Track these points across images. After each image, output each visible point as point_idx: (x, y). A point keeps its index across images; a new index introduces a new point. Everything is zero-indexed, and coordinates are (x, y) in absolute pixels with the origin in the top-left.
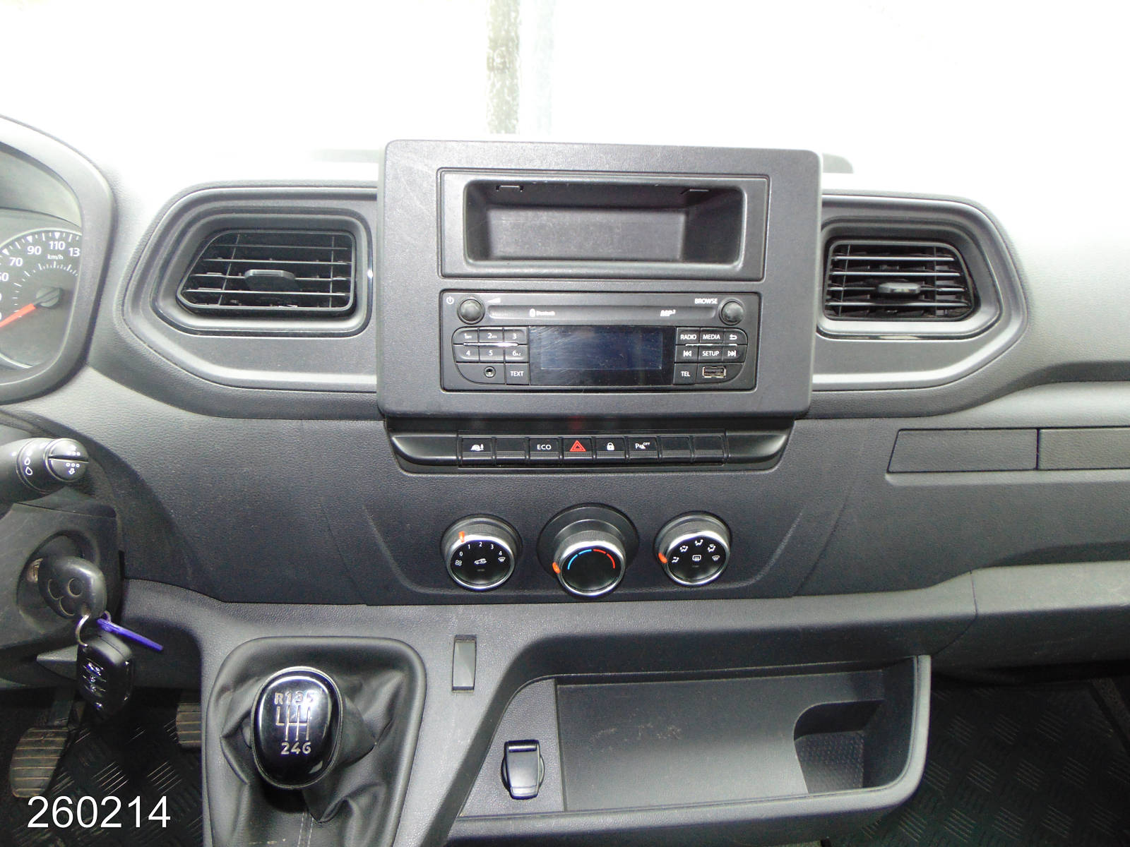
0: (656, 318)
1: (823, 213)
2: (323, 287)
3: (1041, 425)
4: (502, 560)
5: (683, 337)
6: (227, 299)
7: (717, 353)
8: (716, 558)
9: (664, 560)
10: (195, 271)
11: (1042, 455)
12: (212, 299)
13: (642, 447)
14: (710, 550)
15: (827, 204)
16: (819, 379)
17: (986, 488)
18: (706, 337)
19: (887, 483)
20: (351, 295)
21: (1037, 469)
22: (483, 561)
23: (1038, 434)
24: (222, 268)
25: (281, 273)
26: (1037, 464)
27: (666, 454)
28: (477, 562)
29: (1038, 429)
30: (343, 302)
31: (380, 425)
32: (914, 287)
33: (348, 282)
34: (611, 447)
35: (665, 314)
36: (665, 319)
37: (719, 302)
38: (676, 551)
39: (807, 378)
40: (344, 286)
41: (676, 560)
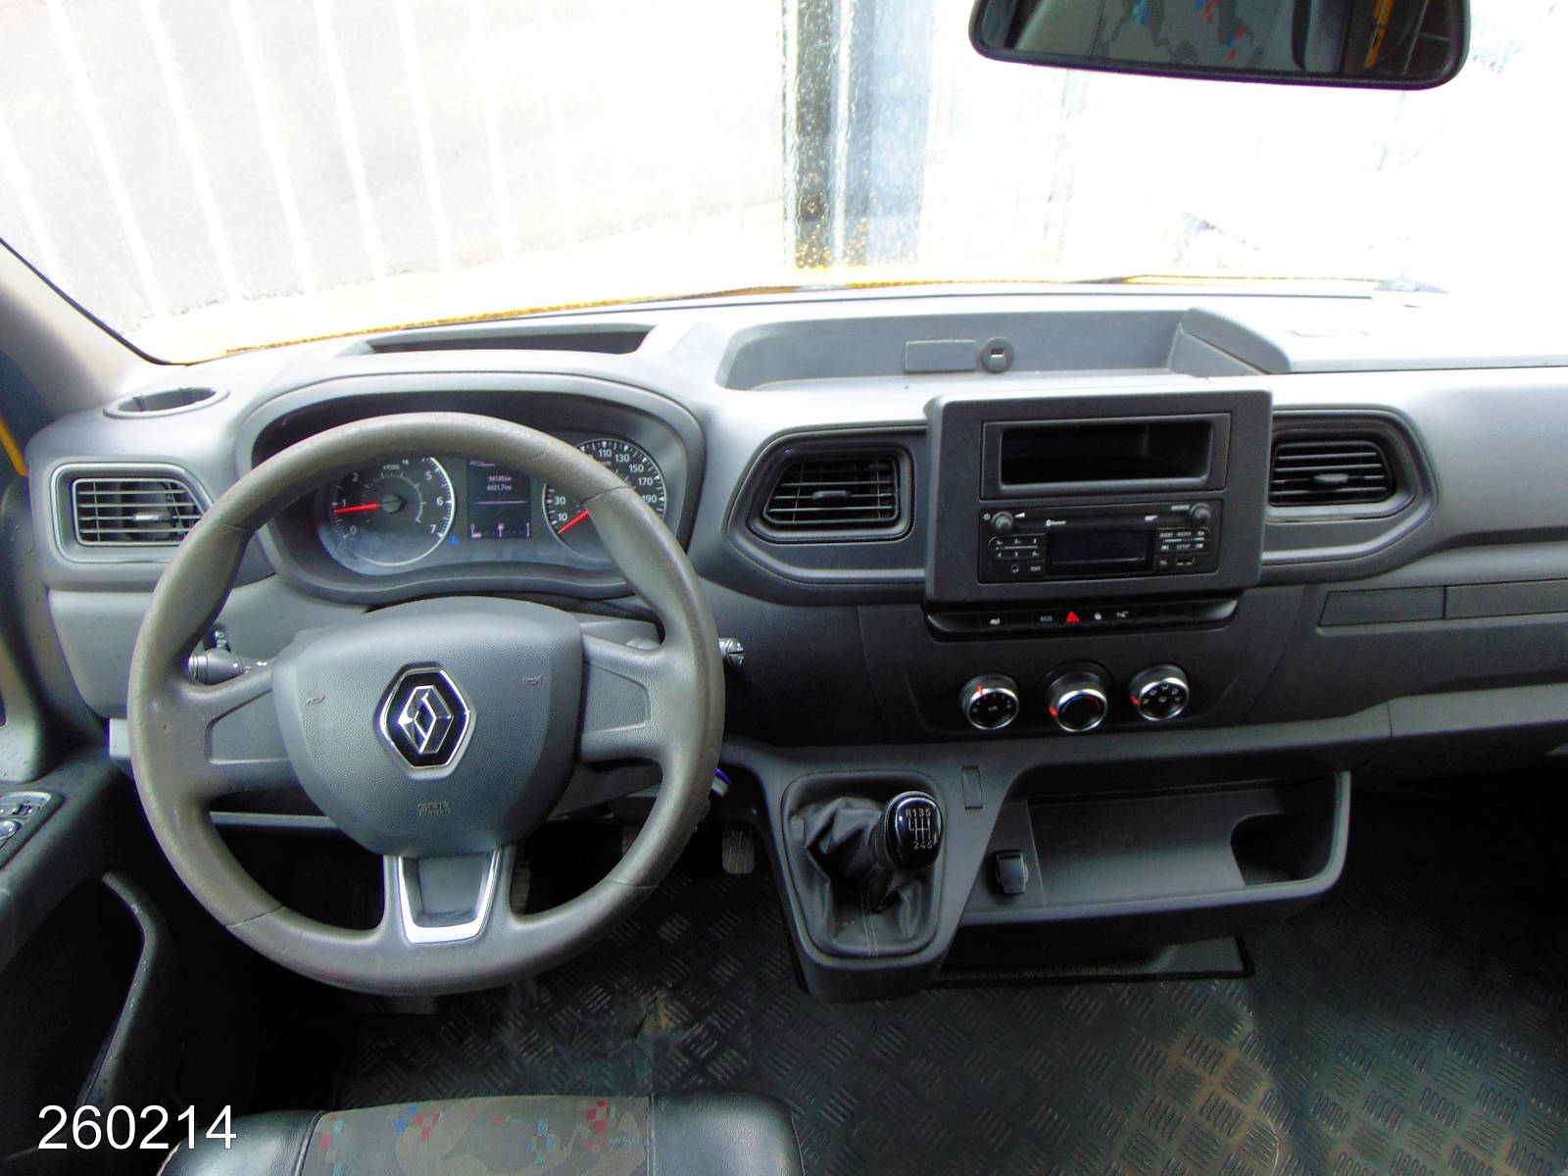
0: (1140, 522)
1: (1274, 424)
2: (873, 501)
3: (1448, 583)
4: (1009, 706)
5: (1162, 535)
6: (800, 516)
7: (1188, 545)
8: (1178, 699)
9: (1136, 702)
10: (775, 494)
11: (1448, 607)
12: (788, 516)
13: (1123, 615)
14: (1173, 693)
15: (1277, 418)
16: (1266, 556)
17: (1401, 635)
18: (1179, 534)
19: (1318, 636)
20: (896, 507)
21: (1443, 618)
22: (995, 708)
23: (1445, 592)
24: (793, 491)
25: (843, 493)
26: (1444, 613)
27: (1142, 620)
28: (990, 709)
29: (1445, 586)
30: (891, 512)
31: (917, 608)
32: (1343, 478)
33: (892, 498)
34: (1098, 617)
35: (1149, 518)
36: (1149, 523)
37: (1191, 508)
38: (1147, 695)
39: (1257, 555)
40: (890, 500)
41: (1146, 701)
